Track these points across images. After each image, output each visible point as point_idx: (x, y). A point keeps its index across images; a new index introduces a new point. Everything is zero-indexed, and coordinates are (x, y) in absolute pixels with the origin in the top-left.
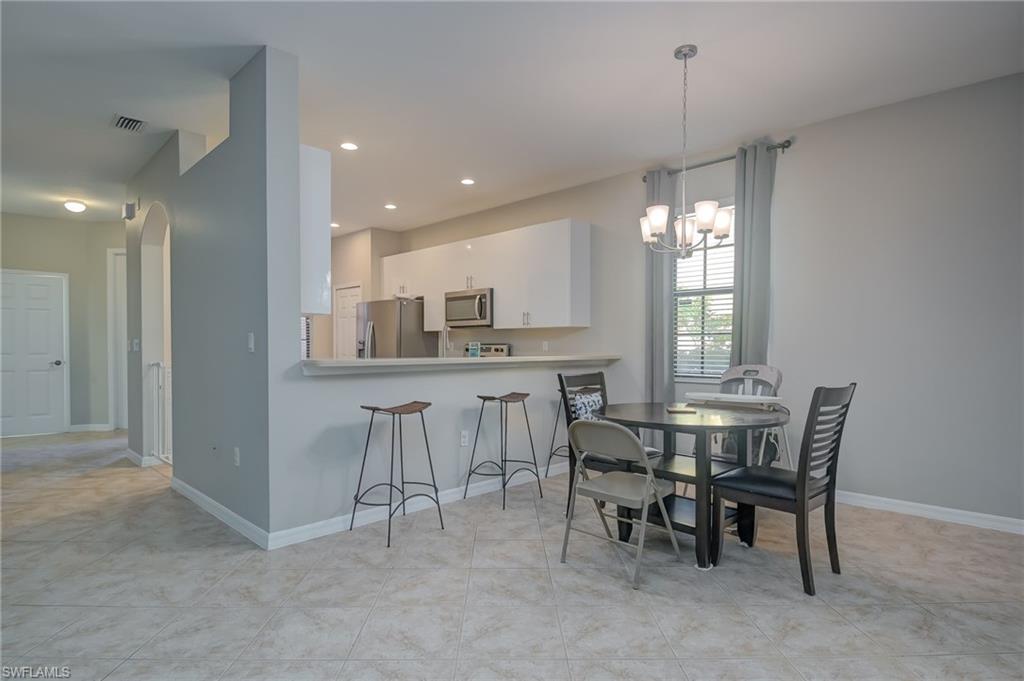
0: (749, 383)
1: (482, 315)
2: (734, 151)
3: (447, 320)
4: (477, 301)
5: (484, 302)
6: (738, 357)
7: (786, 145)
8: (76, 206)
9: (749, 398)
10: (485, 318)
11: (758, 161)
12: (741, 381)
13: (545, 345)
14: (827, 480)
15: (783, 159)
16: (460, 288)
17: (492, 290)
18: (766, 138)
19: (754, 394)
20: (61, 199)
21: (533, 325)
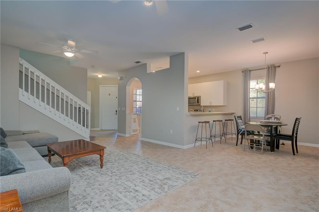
0: (273, 118)
1: (198, 102)
2: (266, 67)
3: (189, 103)
4: (196, 99)
5: (198, 99)
6: (267, 113)
7: (279, 67)
8: (100, 76)
9: (273, 121)
10: (199, 103)
11: (272, 70)
12: (271, 118)
13: (214, 109)
14: (296, 135)
15: (277, 69)
16: (192, 96)
17: (200, 96)
18: (274, 65)
19: (274, 120)
20: (97, 74)
21: (212, 105)
